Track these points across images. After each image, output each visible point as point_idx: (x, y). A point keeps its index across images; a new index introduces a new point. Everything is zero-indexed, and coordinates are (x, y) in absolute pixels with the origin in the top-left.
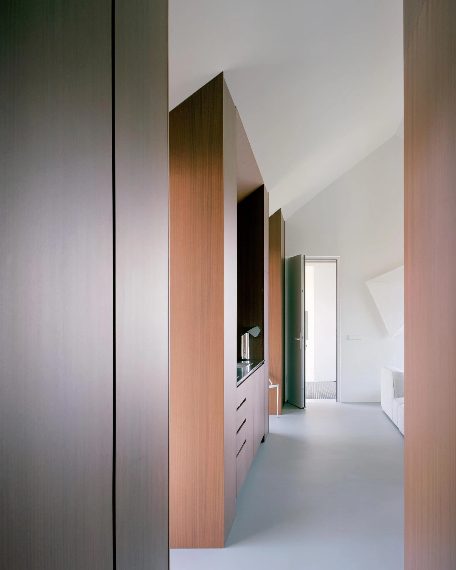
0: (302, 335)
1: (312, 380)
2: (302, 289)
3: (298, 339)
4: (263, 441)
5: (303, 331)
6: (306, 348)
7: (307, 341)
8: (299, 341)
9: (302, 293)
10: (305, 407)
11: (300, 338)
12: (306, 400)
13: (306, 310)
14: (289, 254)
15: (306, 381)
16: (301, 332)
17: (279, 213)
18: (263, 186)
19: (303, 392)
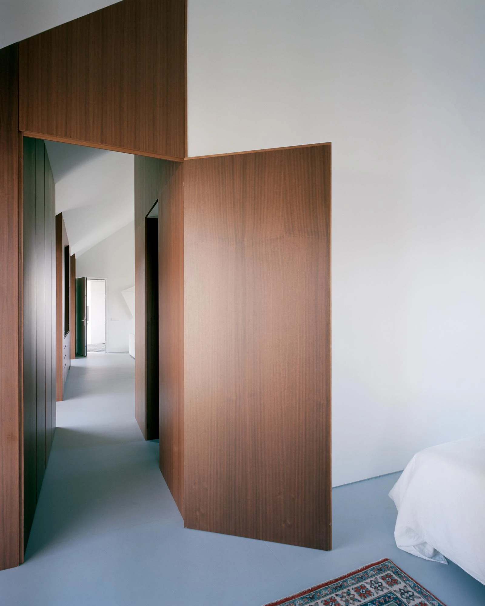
0: (85, 318)
1: (89, 344)
2: (85, 295)
3: (83, 321)
4: (69, 369)
5: (86, 316)
6: (88, 325)
7: (88, 322)
8: (84, 321)
9: (86, 297)
10: (87, 355)
11: (84, 320)
12: (88, 353)
13: (87, 306)
14: (78, 276)
15: (88, 344)
16: (85, 317)
17: (74, 255)
18: (69, 246)
19: (86, 347)
